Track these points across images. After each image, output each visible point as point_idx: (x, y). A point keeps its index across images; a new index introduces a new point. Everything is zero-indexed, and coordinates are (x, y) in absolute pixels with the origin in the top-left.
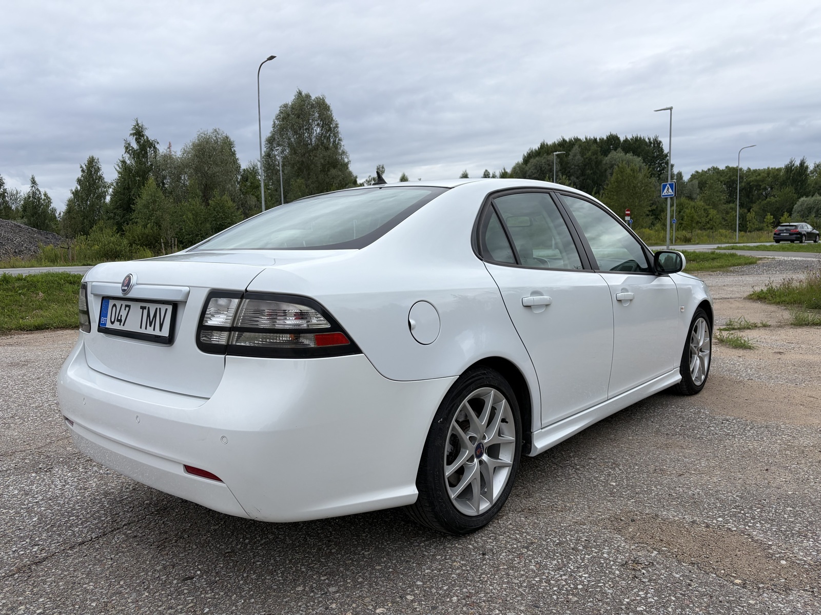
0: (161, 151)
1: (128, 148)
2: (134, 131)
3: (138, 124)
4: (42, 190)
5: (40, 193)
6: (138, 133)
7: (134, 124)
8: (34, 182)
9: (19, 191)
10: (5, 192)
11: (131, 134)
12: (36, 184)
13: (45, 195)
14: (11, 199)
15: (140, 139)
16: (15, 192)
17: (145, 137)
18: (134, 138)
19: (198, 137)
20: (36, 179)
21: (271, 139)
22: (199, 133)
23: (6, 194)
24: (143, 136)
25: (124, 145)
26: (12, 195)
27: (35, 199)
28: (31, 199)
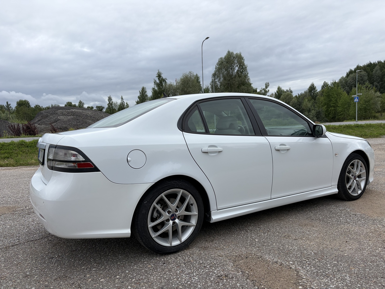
0: (168, 83)
1: (155, 82)
2: (158, 75)
3: (159, 72)
4: (125, 101)
5: (124, 103)
6: (159, 76)
7: (158, 72)
8: (122, 99)
9: (117, 102)
10: (112, 103)
11: (156, 76)
12: (123, 99)
13: (127, 103)
14: (114, 106)
15: (160, 78)
16: (116, 103)
17: (162, 78)
18: (158, 78)
19: (183, 76)
20: (123, 97)
21: (214, 74)
22: (183, 74)
23: (113, 104)
24: (161, 77)
25: (154, 81)
26: (115, 104)
27: (123, 105)
28: (121, 106)
